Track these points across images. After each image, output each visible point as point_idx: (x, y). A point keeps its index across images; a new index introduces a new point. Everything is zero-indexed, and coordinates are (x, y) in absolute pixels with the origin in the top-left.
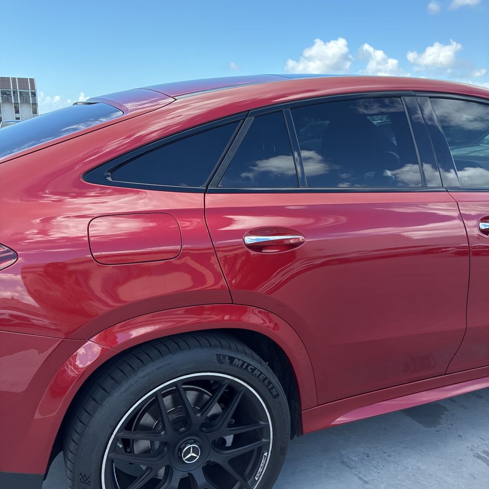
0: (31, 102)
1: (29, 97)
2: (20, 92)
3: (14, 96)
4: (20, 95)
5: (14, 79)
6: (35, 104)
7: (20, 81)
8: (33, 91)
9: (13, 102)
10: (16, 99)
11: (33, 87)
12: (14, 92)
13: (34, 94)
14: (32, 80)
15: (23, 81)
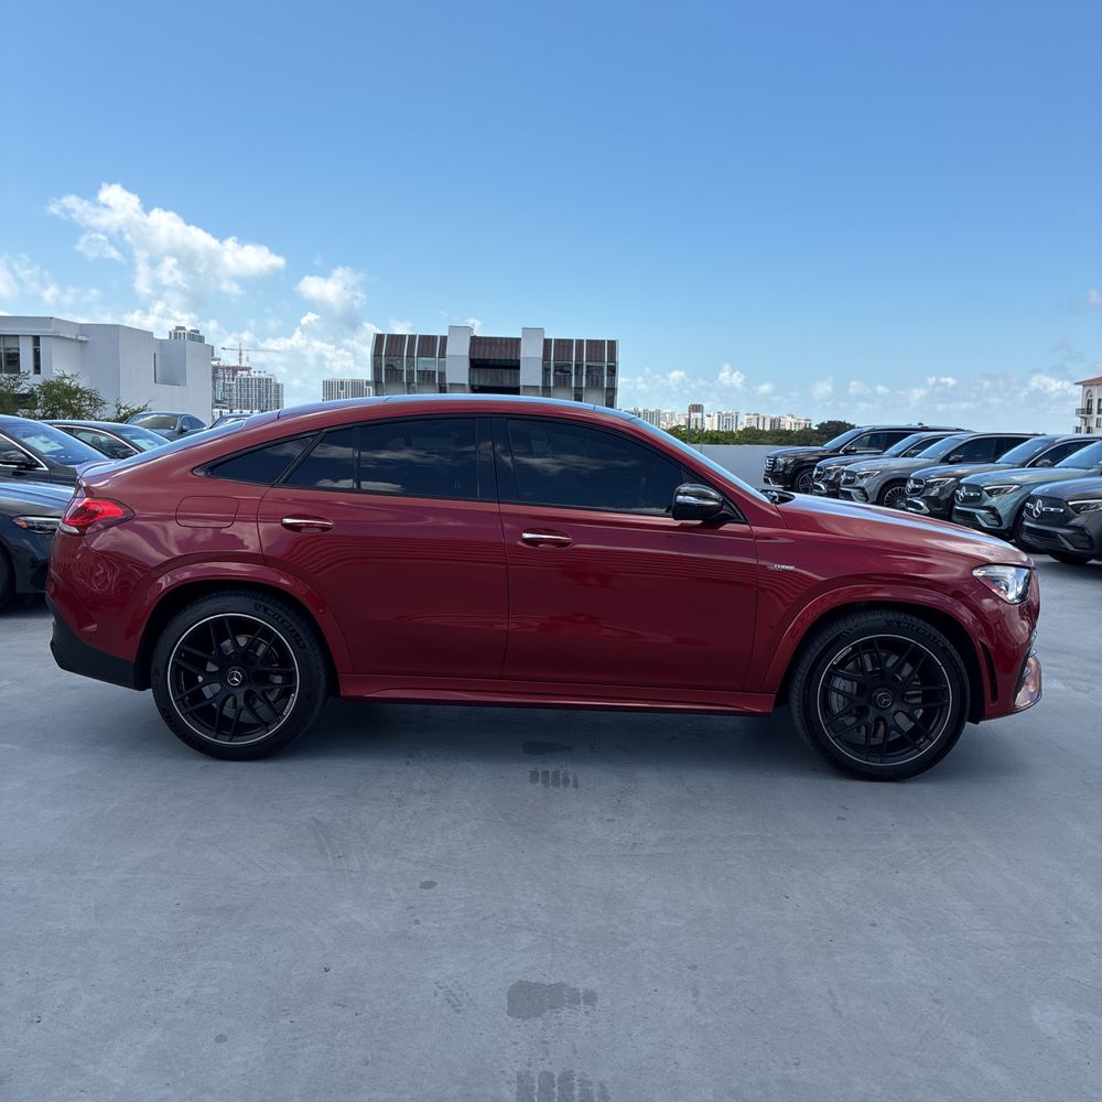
0: (605, 386)
1: (603, 376)
2: (588, 367)
3: (576, 374)
4: (587, 372)
5: (580, 342)
6: (612, 390)
7: (591, 347)
8: (612, 364)
9: (573, 385)
10: (578, 379)
11: (612, 357)
12: (577, 366)
13: (613, 371)
14: (612, 344)
15: (595, 345)
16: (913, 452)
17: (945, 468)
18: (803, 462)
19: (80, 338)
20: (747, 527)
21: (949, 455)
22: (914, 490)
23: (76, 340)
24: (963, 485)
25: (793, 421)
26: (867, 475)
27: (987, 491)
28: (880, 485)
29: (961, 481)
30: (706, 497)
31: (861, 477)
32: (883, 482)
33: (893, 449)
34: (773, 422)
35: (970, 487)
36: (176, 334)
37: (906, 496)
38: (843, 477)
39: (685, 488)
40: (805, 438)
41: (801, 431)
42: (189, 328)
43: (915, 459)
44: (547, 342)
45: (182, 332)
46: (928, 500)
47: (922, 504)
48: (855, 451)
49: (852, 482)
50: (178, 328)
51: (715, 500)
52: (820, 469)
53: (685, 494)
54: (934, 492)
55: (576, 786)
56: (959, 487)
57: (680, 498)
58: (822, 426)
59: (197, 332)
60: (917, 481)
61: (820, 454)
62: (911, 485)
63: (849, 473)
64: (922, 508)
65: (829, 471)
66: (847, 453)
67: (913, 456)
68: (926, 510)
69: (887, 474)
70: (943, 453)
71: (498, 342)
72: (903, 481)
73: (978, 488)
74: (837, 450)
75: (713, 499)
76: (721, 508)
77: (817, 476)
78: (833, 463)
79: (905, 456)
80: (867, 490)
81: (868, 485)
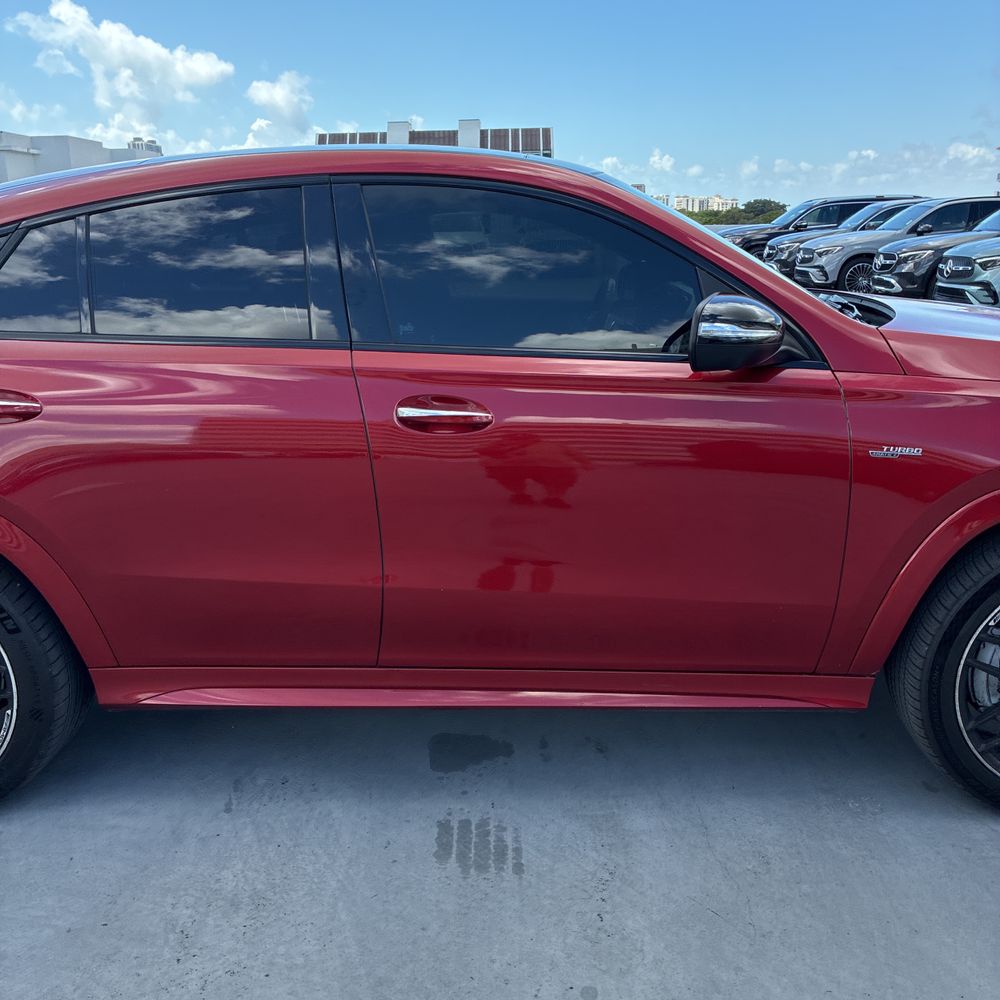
5: (515, 132)
7: (526, 134)
8: (547, 152)
11: (547, 144)
14: (547, 132)
15: (530, 133)
16: (872, 223)
17: (915, 240)
18: (751, 241)
19: (32, 151)
20: (825, 374)
21: (917, 226)
22: (884, 267)
23: (28, 154)
24: (948, 258)
25: (720, 201)
26: (827, 252)
27: (980, 264)
28: (841, 264)
29: (945, 254)
30: (750, 322)
31: (820, 255)
32: (844, 259)
33: (849, 222)
34: (701, 203)
35: (957, 259)
36: (134, 145)
37: (873, 273)
38: (800, 256)
39: (708, 306)
40: (733, 217)
41: (728, 211)
42: (146, 140)
43: (877, 232)
44: (483, 133)
45: (140, 143)
46: (902, 277)
47: (893, 281)
48: (806, 226)
49: (810, 260)
50: (136, 139)
51: (771, 326)
52: (771, 248)
53: (713, 318)
54: (907, 268)
55: (519, 868)
56: (944, 260)
57: (705, 329)
58: (748, 205)
59: (154, 142)
60: (887, 256)
61: (769, 231)
62: (879, 261)
63: (806, 251)
64: (893, 286)
65: (782, 250)
66: (798, 229)
67: (874, 228)
68: (898, 288)
69: (849, 250)
70: (910, 224)
71: (436, 136)
72: (870, 257)
73: (969, 261)
74: (787, 227)
75: (764, 325)
76: (779, 341)
77: (769, 255)
78: (785, 241)
79: (863, 229)
80: (827, 269)
81: (828, 263)
